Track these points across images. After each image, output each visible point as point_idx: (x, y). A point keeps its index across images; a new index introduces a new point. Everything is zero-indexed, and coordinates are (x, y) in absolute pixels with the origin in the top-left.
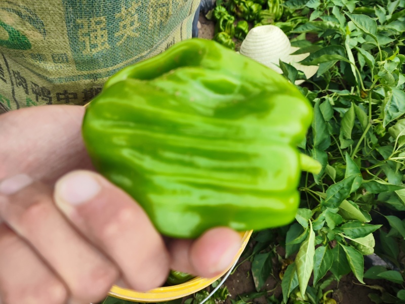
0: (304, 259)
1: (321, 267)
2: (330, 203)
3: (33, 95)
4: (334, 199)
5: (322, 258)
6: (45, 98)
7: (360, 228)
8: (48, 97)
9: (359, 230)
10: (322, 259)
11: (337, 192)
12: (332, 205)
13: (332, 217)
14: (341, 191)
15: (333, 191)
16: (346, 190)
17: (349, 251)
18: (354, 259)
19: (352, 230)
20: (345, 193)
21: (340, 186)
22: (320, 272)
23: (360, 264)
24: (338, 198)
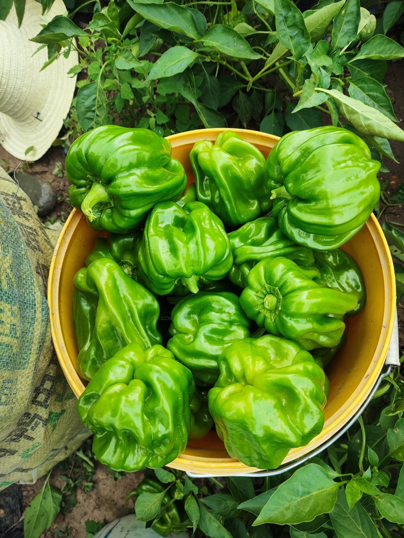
0: (367, 119)
1: (376, 102)
2: (299, 49)
3: (21, 442)
4: (296, 39)
5: (364, 94)
6: (33, 424)
7: (345, 19)
8: (33, 419)
9: (348, 22)
10: (366, 96)
11: (288, 31)
12: (303, 46)
13: (318, 55)
14: (289, 23)
15: (284, 35)
16: (290, 14)
17: (366, 53)
18: (379, 50)
19: (343, 34)
20: (294, 17)
21: (281, 21)
22: (382, 106)
23: (387, 44)
24: (297, 32)
